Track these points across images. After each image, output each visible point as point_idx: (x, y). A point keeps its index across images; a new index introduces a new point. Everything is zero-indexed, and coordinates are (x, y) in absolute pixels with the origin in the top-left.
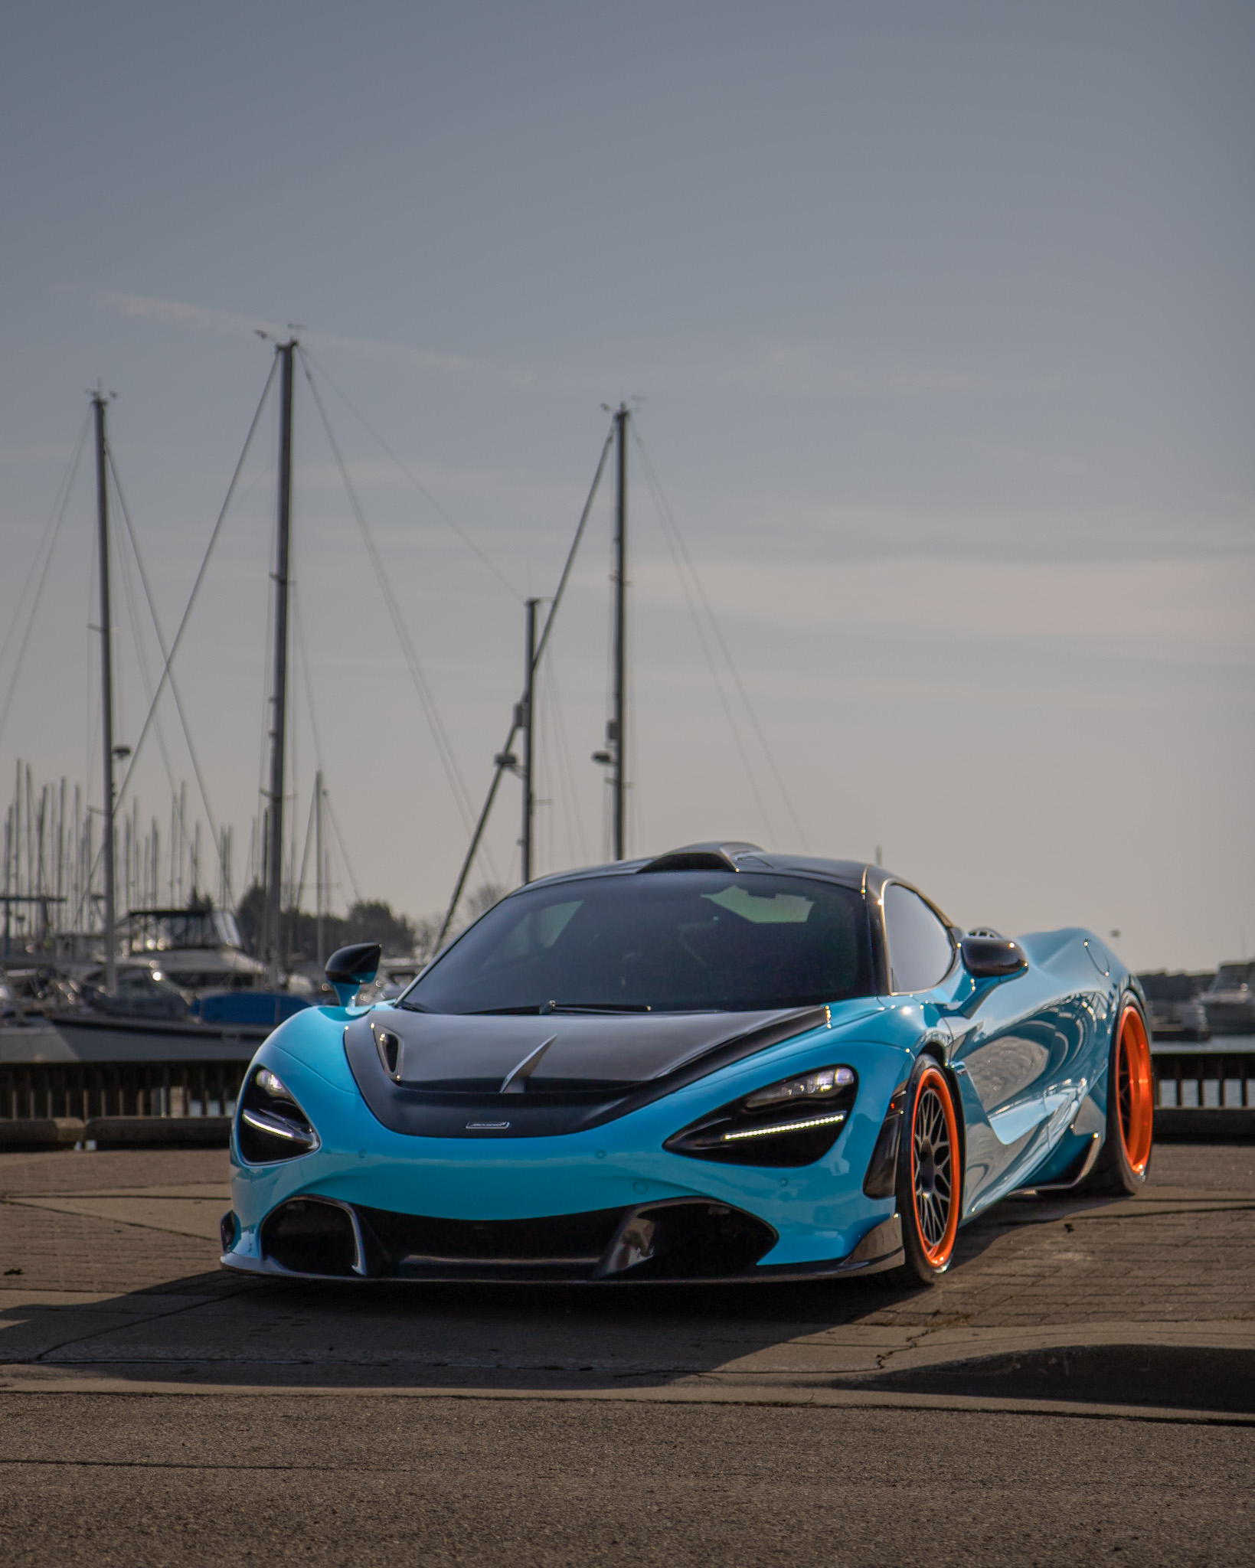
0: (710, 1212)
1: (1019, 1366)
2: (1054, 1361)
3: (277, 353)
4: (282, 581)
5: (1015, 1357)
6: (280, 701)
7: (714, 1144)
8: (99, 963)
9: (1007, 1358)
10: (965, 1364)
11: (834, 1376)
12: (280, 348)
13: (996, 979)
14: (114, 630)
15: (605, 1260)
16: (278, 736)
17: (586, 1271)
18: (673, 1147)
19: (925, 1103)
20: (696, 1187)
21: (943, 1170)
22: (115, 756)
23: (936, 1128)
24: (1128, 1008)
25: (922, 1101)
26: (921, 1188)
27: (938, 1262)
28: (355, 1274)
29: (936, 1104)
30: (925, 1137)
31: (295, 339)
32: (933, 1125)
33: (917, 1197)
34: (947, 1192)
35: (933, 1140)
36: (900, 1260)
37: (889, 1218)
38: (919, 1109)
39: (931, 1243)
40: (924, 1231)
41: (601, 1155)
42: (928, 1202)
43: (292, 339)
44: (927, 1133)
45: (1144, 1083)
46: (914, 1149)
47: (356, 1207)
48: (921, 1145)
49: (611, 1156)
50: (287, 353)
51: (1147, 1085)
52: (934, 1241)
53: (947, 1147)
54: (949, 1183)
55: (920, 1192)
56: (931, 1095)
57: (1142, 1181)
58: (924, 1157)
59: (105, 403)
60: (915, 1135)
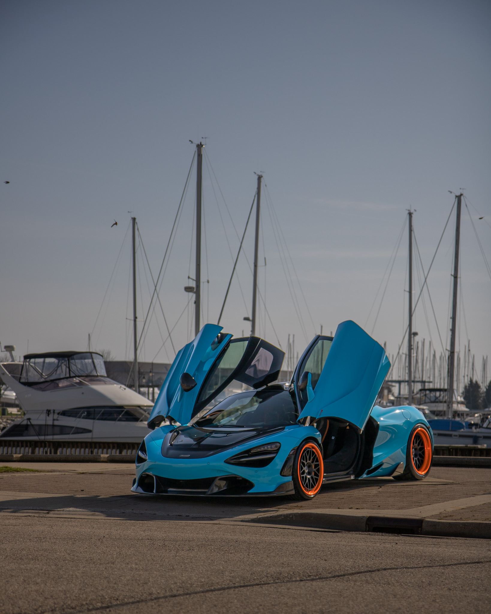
0: (237, 479)
2: (291, 516)
3: (456, 198)
4: (456, 277)
6: (454, 318)
7: (238, 462)
12: (456, 196)
14: (413, 292)
15: (208, 491)
16: (453, 330)
17: (204, 493)
18: (226, 462)
19: (308, 452)
20: (233, 472)
21: (317, 470)
22: (412, 336)
23: (313, 459)
24: (419, 429)
25: (306, 452)
26: (305, 474)
27: (312, 494)
28: (153, 493)
29: (313, 453)
30: (308, 461)
31: (462, 193)
32: (312, 458)
33: (302, 477)
34: (318, 476)
35: (313, 462)
36: (293, 492)
37: (290, 481)
38: (304, 454)
39: (309, 489)
40: (305, 486)
41: (208, 463)
42: (309, 479)
43: (461, 193)
44: (309, 460)
45: (429, 449)
46: (301, 464)
47: (156, 476)
48: (306, 463)
49: (211, 464)
50: (459, 198)
51: (430, 450)
52: (310, 488)
53: (318, 464)
54: (319, 474)
55: (304, 475)
56: (311, 450)
57: (424, 477)
58: (309, 466)
59: (412, 213)
60: (302, 461)
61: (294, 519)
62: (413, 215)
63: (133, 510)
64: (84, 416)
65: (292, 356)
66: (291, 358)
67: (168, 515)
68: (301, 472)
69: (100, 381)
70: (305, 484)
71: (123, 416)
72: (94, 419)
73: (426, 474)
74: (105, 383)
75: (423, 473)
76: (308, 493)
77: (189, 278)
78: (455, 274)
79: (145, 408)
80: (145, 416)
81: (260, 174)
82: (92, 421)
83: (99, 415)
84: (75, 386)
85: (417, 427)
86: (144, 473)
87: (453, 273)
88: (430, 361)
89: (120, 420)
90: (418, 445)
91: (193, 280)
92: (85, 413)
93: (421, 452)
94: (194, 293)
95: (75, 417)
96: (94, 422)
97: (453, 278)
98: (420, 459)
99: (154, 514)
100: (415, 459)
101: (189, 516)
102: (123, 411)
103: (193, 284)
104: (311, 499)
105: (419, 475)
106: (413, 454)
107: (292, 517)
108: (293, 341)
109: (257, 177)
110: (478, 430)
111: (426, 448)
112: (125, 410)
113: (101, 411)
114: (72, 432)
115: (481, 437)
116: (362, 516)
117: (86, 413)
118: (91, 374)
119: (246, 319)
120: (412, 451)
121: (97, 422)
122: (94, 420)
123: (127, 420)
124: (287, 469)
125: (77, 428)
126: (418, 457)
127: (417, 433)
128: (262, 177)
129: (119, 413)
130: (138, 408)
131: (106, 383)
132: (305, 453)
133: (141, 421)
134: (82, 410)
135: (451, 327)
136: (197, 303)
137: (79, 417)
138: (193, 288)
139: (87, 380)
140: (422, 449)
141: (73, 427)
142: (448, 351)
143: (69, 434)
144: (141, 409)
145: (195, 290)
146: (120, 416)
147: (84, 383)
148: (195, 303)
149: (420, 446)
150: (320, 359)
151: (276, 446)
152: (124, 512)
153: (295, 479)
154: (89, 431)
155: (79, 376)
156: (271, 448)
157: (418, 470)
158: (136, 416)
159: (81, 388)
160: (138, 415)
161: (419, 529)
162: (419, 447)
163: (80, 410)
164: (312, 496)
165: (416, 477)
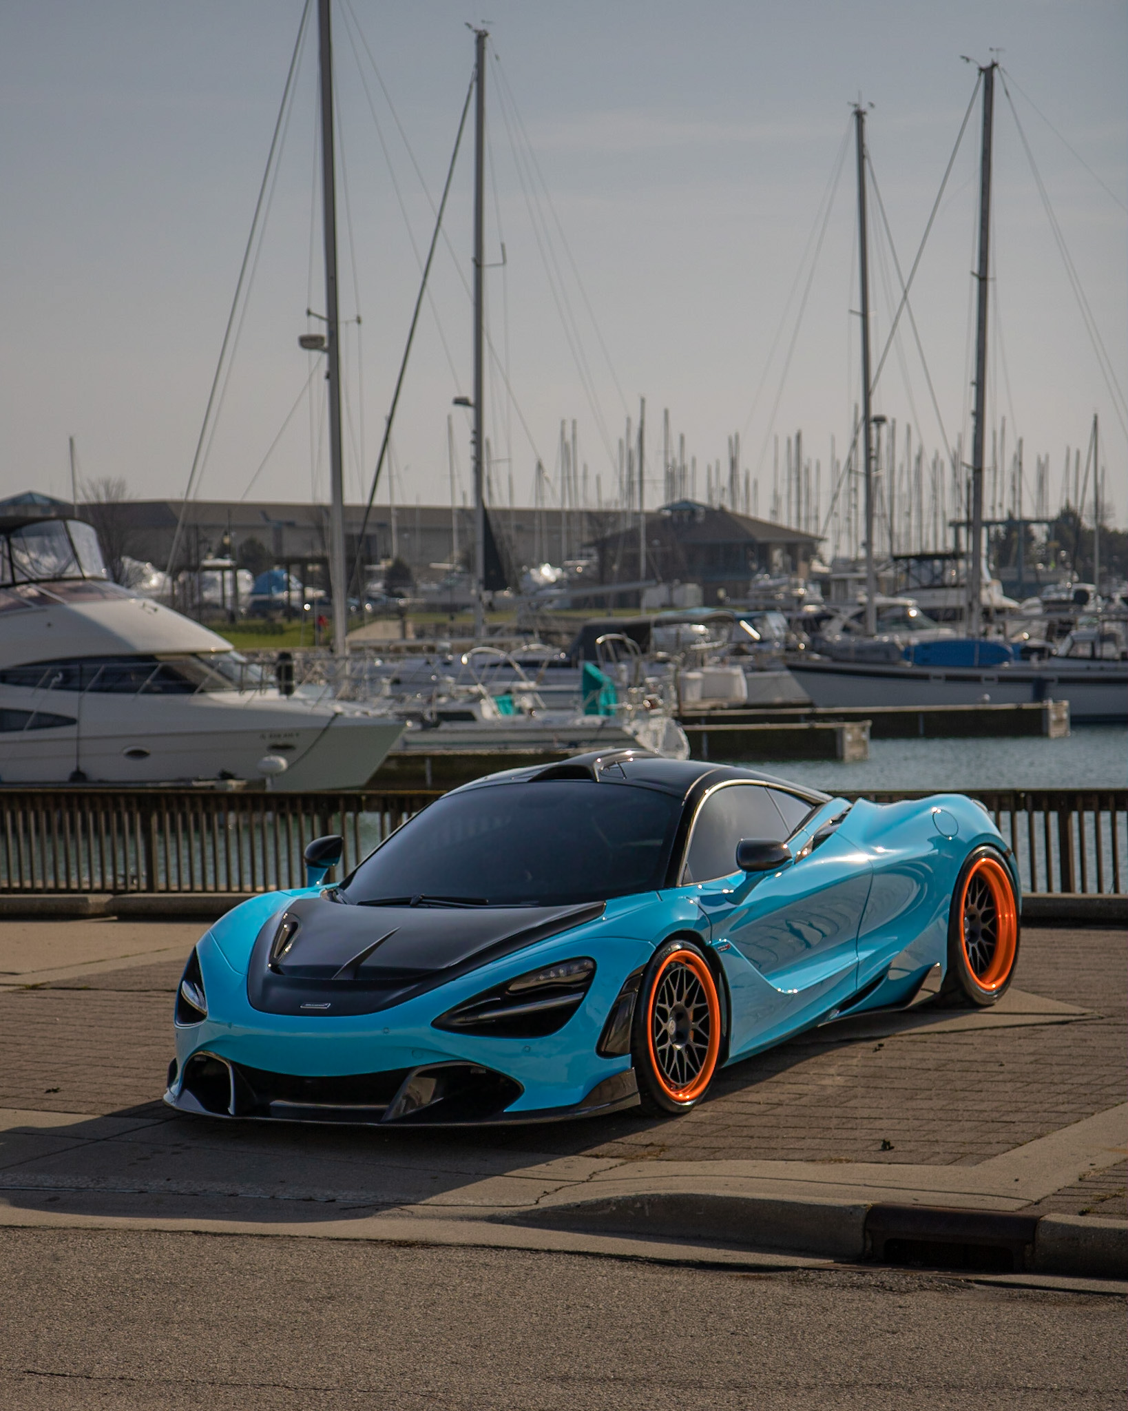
0: (472, 1072)
1: (614, 1208)
2: (638, 1205)
3: (980, 75)
4: (983, 278)
5: (613, 1201)
6: (980, 384)
7: (473, 1021)
8: (861, 604)
9: (608, 1202)
10: (579, 1206)
11: (490, 1212)
12: (981, 70)
13: (761, 873)
14: (872, 314)
15: (390, 1109)
16: (979, 415)
17: (377, 1116)
18: (437, 1024)
19: (674, 978)
20: (458, 1054)
21: (700, 1025)
22: (873, 425)
23: (691, 994)
24: (984, 860)
25: (668, 977)
26: (669, 1042)
27: (688, 1097)
28: (228, 1114)
29: (690, 976)
30: (676, 1003)
31: (995, 61)
32: (686, 992)
33: (660, 1051)
34: (705, 1041)
35: (688, 1003)
36: (637, 1101)
37: (625, 1070)
38: (664, 984)
39: (680, 1084)
40: (669, 1076)
41: (386, 1030)
42: (679, 1052)
43: (992, 60)
44: (679, 999)
45: (1010, 917)
46: (656, 1015)
47: (234, 1064)
48: (669, 1010)
49: (393, 1032)
50: (988, 73)
51: (1012, 919)
52: (683, 1082)
53: (706, 1007)
54: (708, 1034)
55: (666, 1046)
56: (682, 970)
57: (996, 996)
58: (680, 1016)
59: (865, 113)
60: (658, 1004)
61: (647, 1214)
62: (866, 118)
63: (168, 1180)
64: (57, 683)
65: (572, 475)
66: (569, 478)
67: (273, 1197)
68: (657, 1038)
69: (90, 590)
70: (668, 1071)
71: (153, 680)
72: (81, 689)
73: (1002, 989)
74: (104, 596)
75: (994, 986)
76: (675, 1096)
77: (309, 313)
78: (981, 270)
79: (212, 657)
80: (212, 679)
81: (481, 27)
82: (76, 695)
83: (95, 678)
84: (28, 606)
85: (974, 856)
86: (201, 1053)
87: (976, 270)
88: (909, 473)
89: (148, 691)
90: (980, 907)
91: (321, 318)
92: (58, 676)
93: (986, 926)
94: (325, 351)
95: (33, 684)
96: (80, 698)
97: (975, 281)
98: (985, 943)
99: (232, 1195)
100: (971, 945)
101: (334, 1201)
102: (154, 668)
103: (321, 329)
104: (687, 1110)
105: (984, 992)
106: (967, 930)
107: (642, 1208)
108: (574, 437)
109: (474, 36)
110: (1046, 663)
111: (1000, 916)
112: (160, 665)
113: (98, 669)
114: (28, 725)
115: (1052, 680)
116: (850, 1207)
117: (61, 675)
118: (66, 575)
119: (460, 402)
120: (963, 921)
121: (89, 697)
122: (82, 694)
123: (166, 690)
124: (616, 1027)
125: (40, 714)
126: (980, 939)
127: (978, 872)
128: (486, 35)
129: (146, 672)
130: (193, 660)
131: (106, 595)
132: (667, 982)
133: (202, 691)
134: (49, 669)
135: (973, 407)
136: (333, 376)
137: (45, 686)
138: (322, 339)
139: (59, 590)
140: (991, 915)
141: (29, 713)
142: (968, 467)
143: (20, 729)
144: (202, 661)
145: (326, 344)
146: (148, 681)
147: (49, 597)
148: (328, 376)
149: (984, 909)
150: (636, 478)
151: (583, 969)
152: (142, 1187)
153: (640, 1062)
154: (71, 721)
155: (37, 582)
156: (568, 974)
157: (981, 979)
158: (186, 679)
159: (45, 611)
160: (192, 677)
161: (1028, 1247)
162: (980, 913)
163: (44, 667)
164: (688, 1103)
165: (976, 998)
